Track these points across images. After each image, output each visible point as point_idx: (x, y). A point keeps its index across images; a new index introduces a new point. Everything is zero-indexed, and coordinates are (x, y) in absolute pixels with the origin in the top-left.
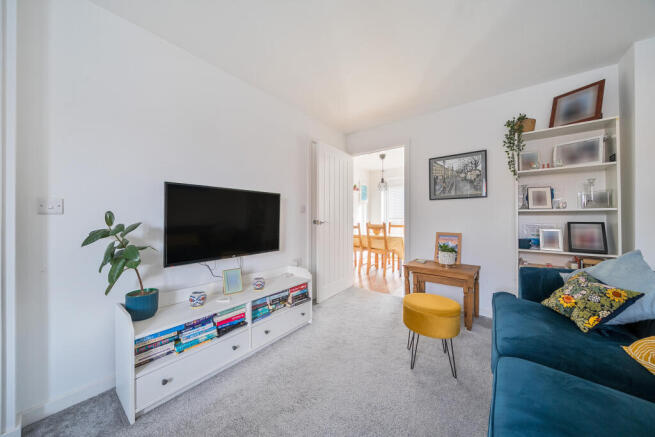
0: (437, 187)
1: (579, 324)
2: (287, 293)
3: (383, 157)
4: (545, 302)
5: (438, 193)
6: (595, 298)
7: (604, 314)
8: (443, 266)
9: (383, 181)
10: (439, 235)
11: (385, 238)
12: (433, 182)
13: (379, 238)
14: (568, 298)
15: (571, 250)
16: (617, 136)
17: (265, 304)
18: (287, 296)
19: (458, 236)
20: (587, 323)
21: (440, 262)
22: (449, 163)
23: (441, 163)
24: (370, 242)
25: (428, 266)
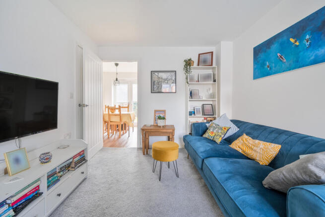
0: (155, 86)
1: (217, 141)
2: (71, 160)
3: (117, 65)
4: (204, 136)
5: (155, 90)
6: (220, 131)
7: (223, 136)
8: (160, 127)
9: (117, 80)
10: (156, 111)
11: (120, 115)
12: (153, 83)
13: (116, 115)
14: (212, 133)
15: (205, 115)
16: (216, 73)
17: (55, 173)
18: (71, 162)
19: (164, 111)
20: (219, 140)
21: (159, 125)
22: (161, 75)
23: (157, 74)
24: (109, 118)
25: (152, 128)
